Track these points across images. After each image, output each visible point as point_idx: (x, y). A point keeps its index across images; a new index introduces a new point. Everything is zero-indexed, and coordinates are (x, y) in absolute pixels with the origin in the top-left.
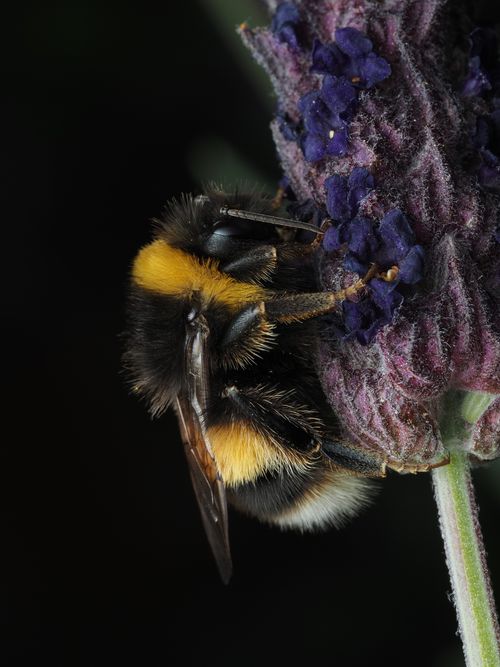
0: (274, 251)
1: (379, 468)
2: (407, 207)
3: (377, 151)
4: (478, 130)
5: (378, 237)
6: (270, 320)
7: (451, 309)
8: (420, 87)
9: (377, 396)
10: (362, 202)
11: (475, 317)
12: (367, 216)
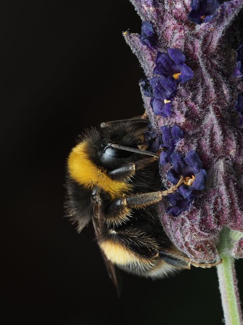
0: (134, 166)
1: (187, 265)
2: (199, 147)
3: (186, 116)
4: (238, 102)
5: (185, 163)
6: (128, 207)
7: (219, 200)
8: (210, 82)
9: (184, 238)
10: (177, 144)
11: (232, 204)
12: (179, 152)
